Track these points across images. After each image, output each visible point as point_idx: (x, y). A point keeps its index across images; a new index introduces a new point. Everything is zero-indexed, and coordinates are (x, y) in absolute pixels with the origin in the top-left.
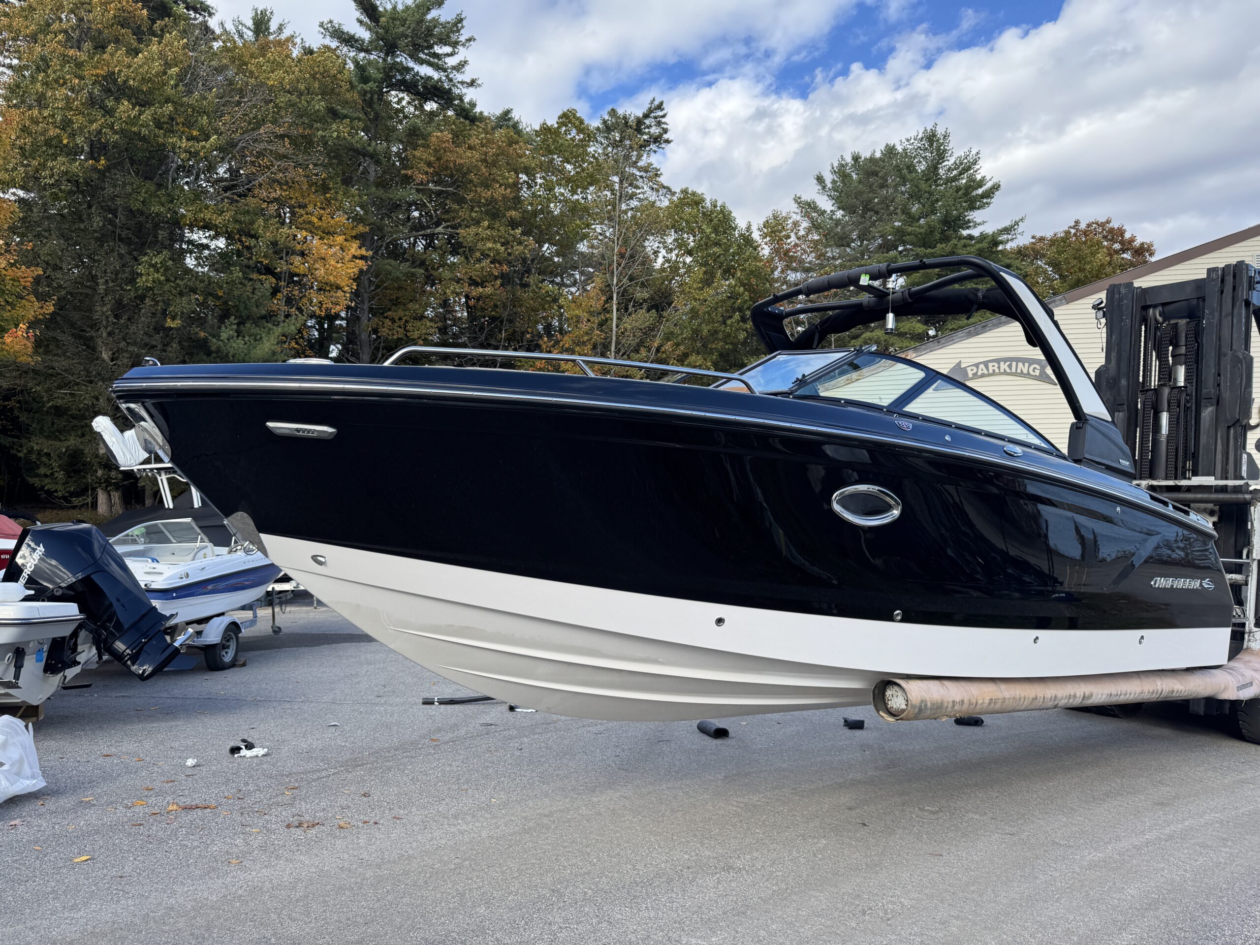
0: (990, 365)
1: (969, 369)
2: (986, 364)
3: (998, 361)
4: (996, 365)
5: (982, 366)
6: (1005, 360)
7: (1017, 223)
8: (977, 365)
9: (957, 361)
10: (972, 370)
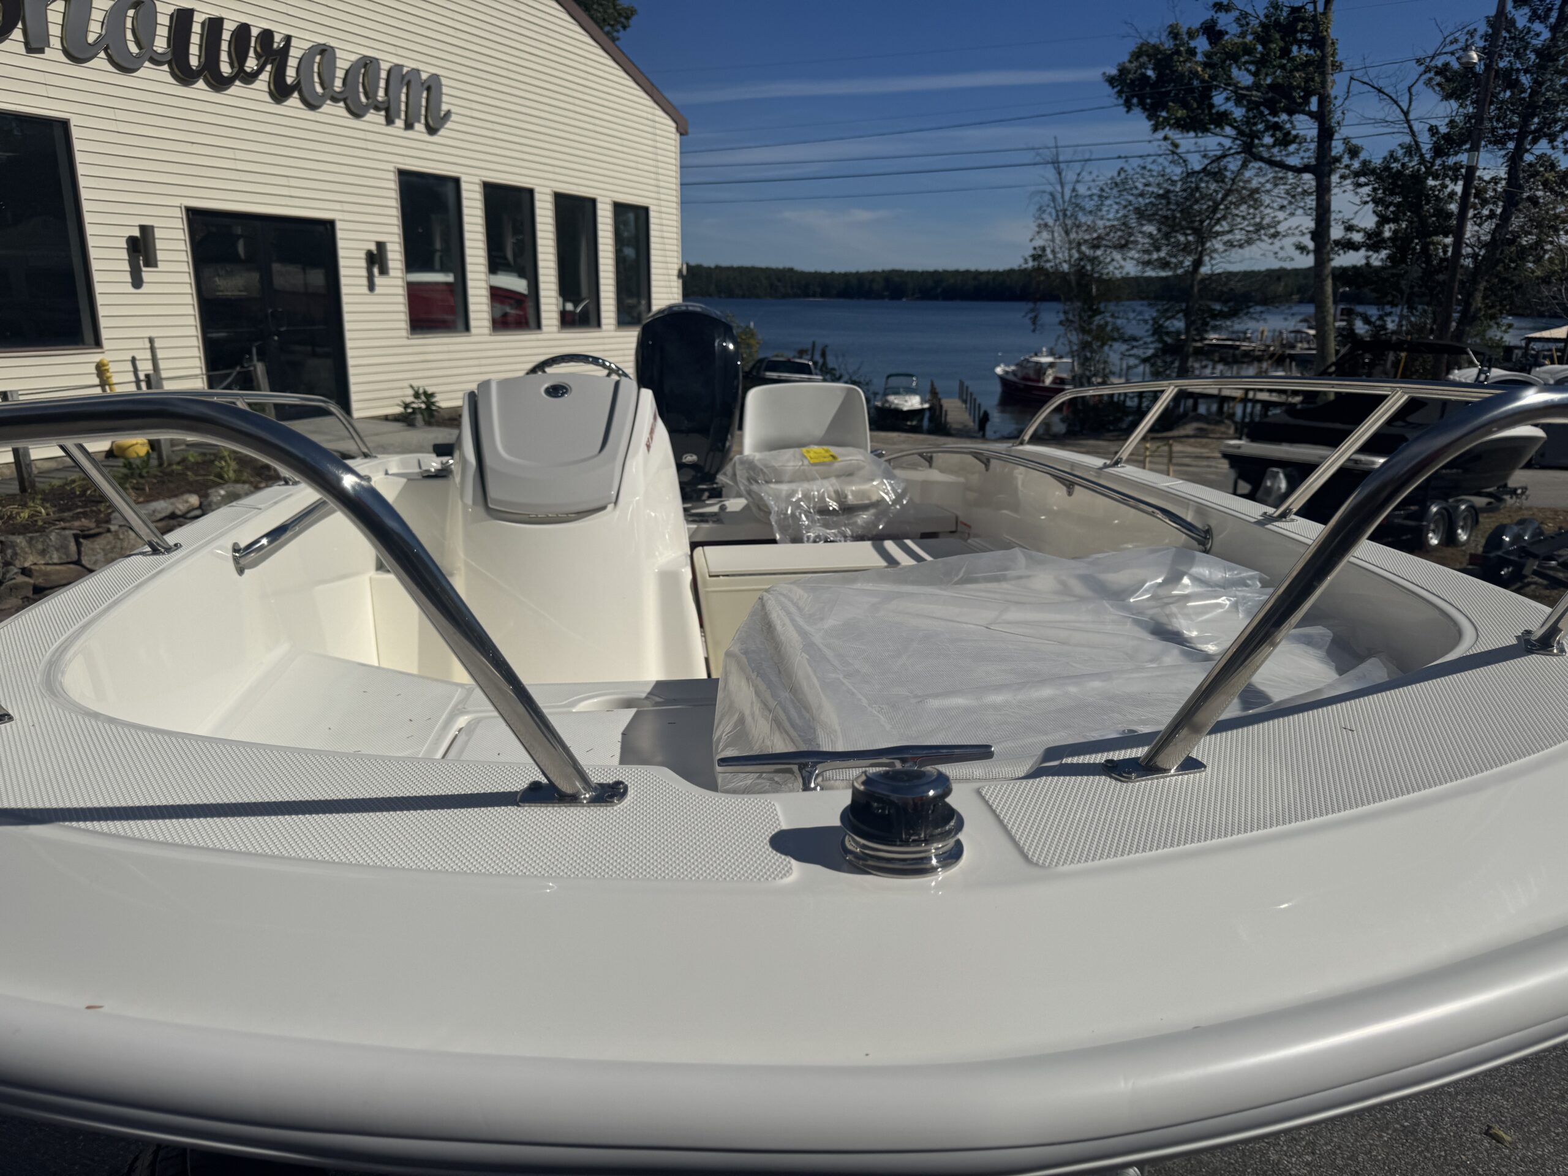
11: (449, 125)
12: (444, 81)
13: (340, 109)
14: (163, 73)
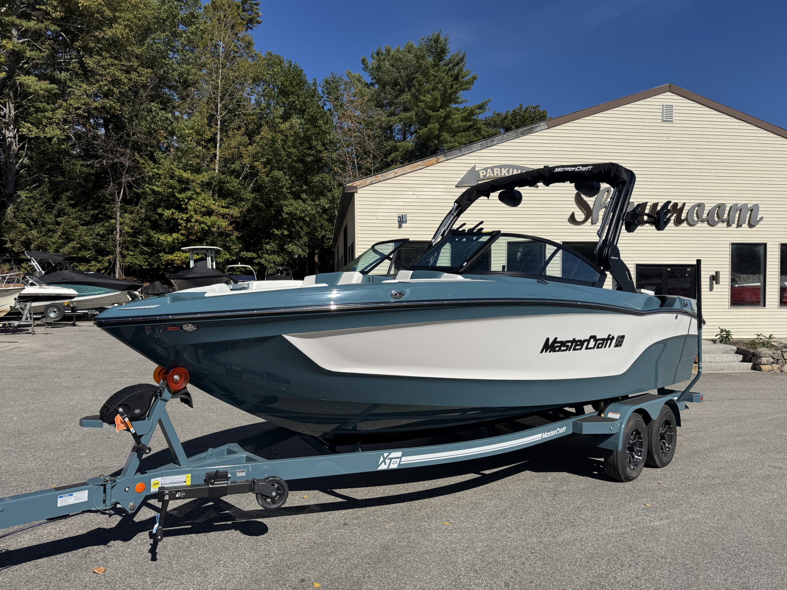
0: (495, 170)
1: (481, 172)
2: (492, 169)
3: (500, 167)
4: (499, 170)
5: (489, 170)
6: (505, 166)
7: (486, 103)
8: (486, 169)
9: (473, 165)
10: (483, 173)
11: (761, 223)
12: (760, 206)
13: (705, 224)
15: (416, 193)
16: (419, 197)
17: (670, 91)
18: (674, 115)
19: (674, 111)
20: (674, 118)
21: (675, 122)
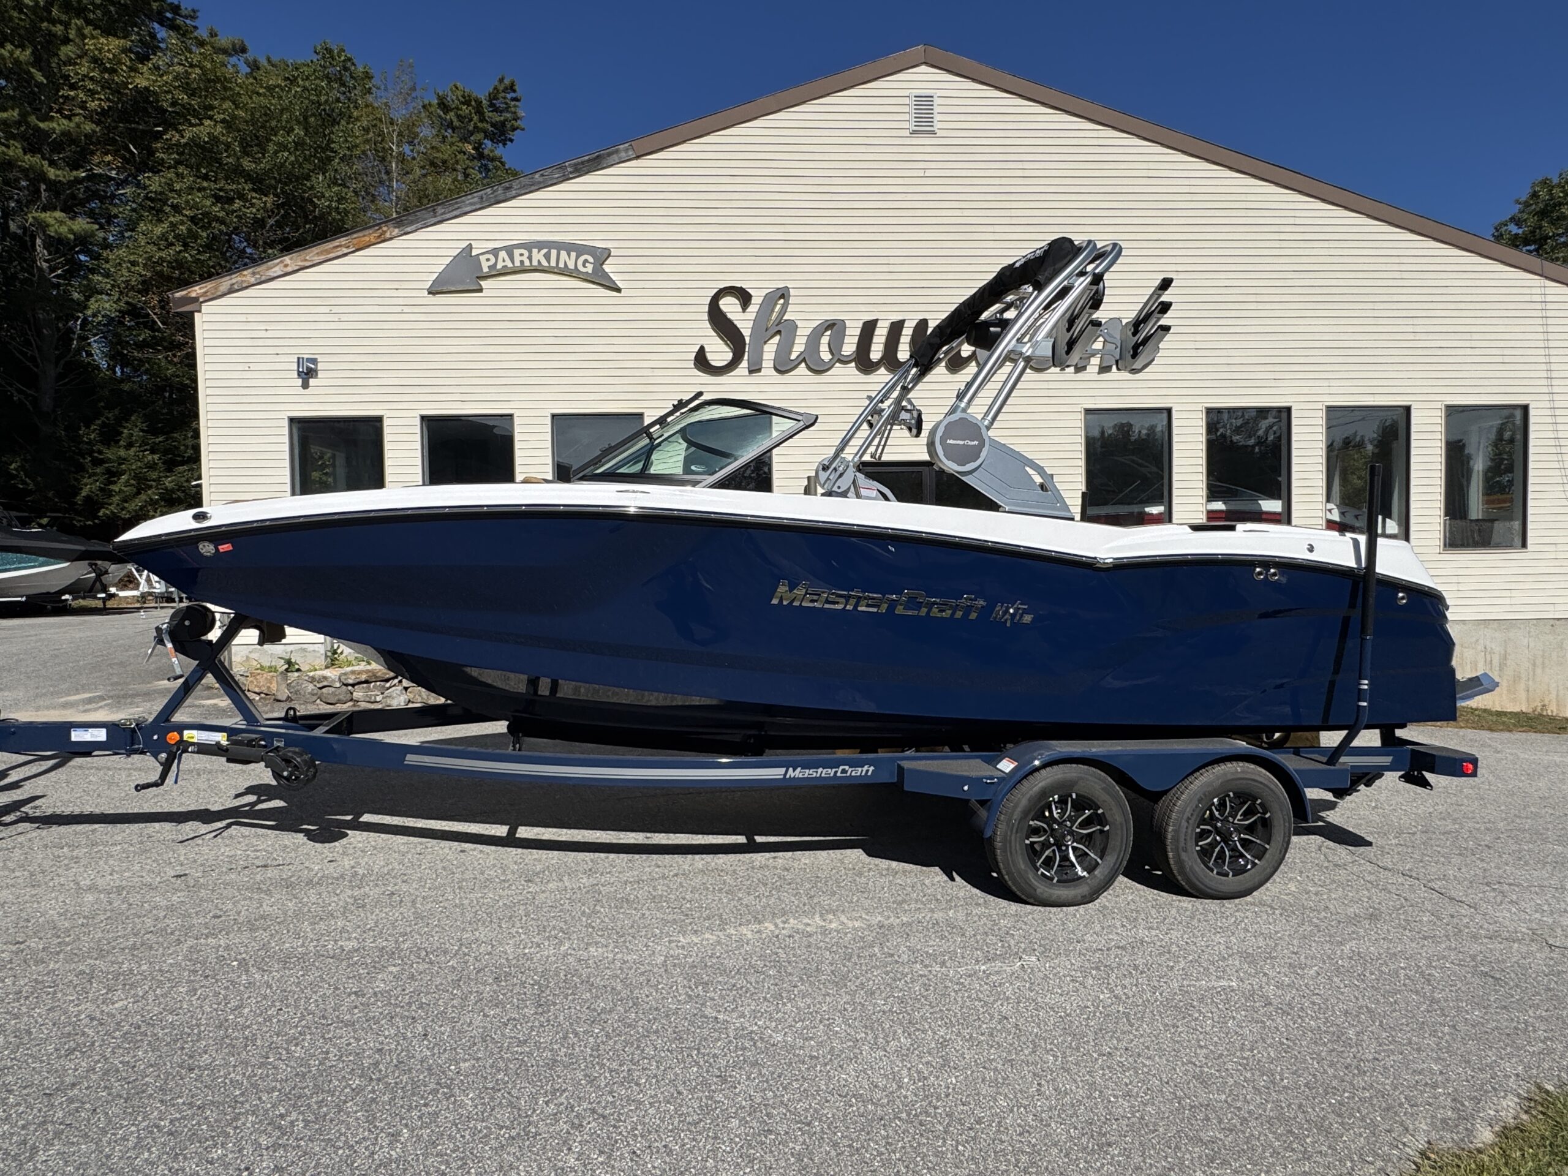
4: (526, 254)
10: (488, 260)
14: (851, 369)
15: (335, 309)
16: (344, 318)
17: (926, 63)
18: (937, 117)
19: (937, 109)
20: (937, 125)
21: (939, 133)
